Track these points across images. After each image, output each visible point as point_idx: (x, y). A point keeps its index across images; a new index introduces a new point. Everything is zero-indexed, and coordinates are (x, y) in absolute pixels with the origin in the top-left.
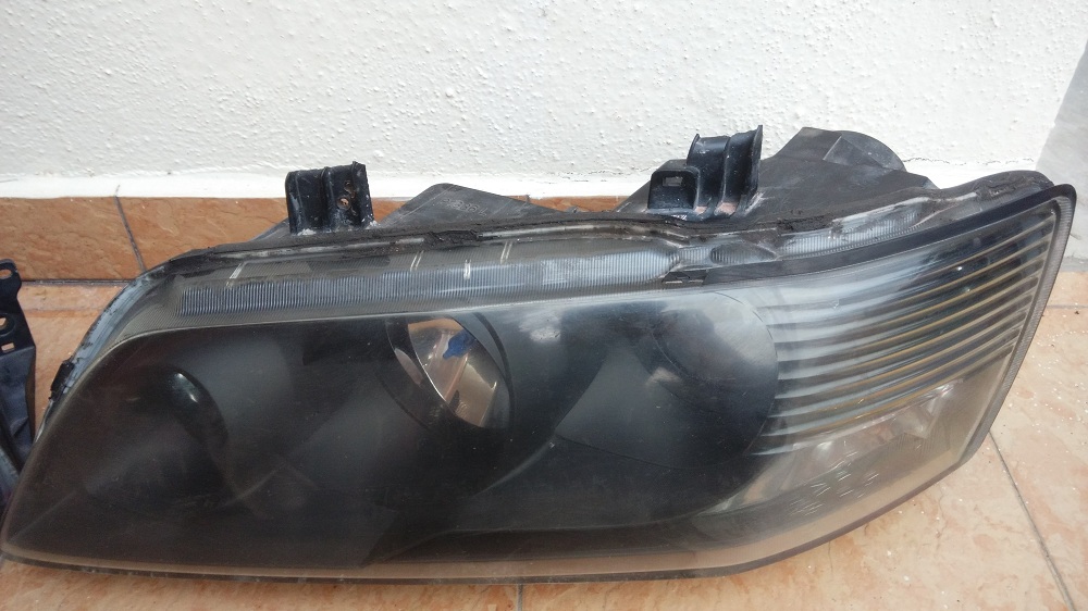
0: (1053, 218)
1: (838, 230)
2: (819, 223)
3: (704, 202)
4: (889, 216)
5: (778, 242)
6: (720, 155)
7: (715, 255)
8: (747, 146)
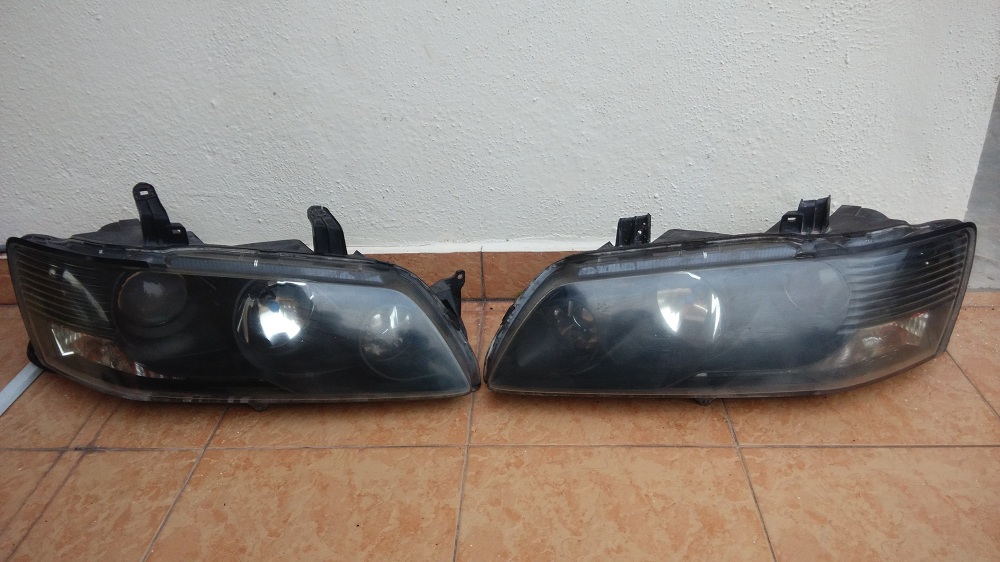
0: (966, 235)
1: (869, 237)
2: (861, 234)
3: (805, 230)
4: (890, 233)
5: (844, 242)
6: (813, 208)
7: (816, 247)
8: (824, 204)
